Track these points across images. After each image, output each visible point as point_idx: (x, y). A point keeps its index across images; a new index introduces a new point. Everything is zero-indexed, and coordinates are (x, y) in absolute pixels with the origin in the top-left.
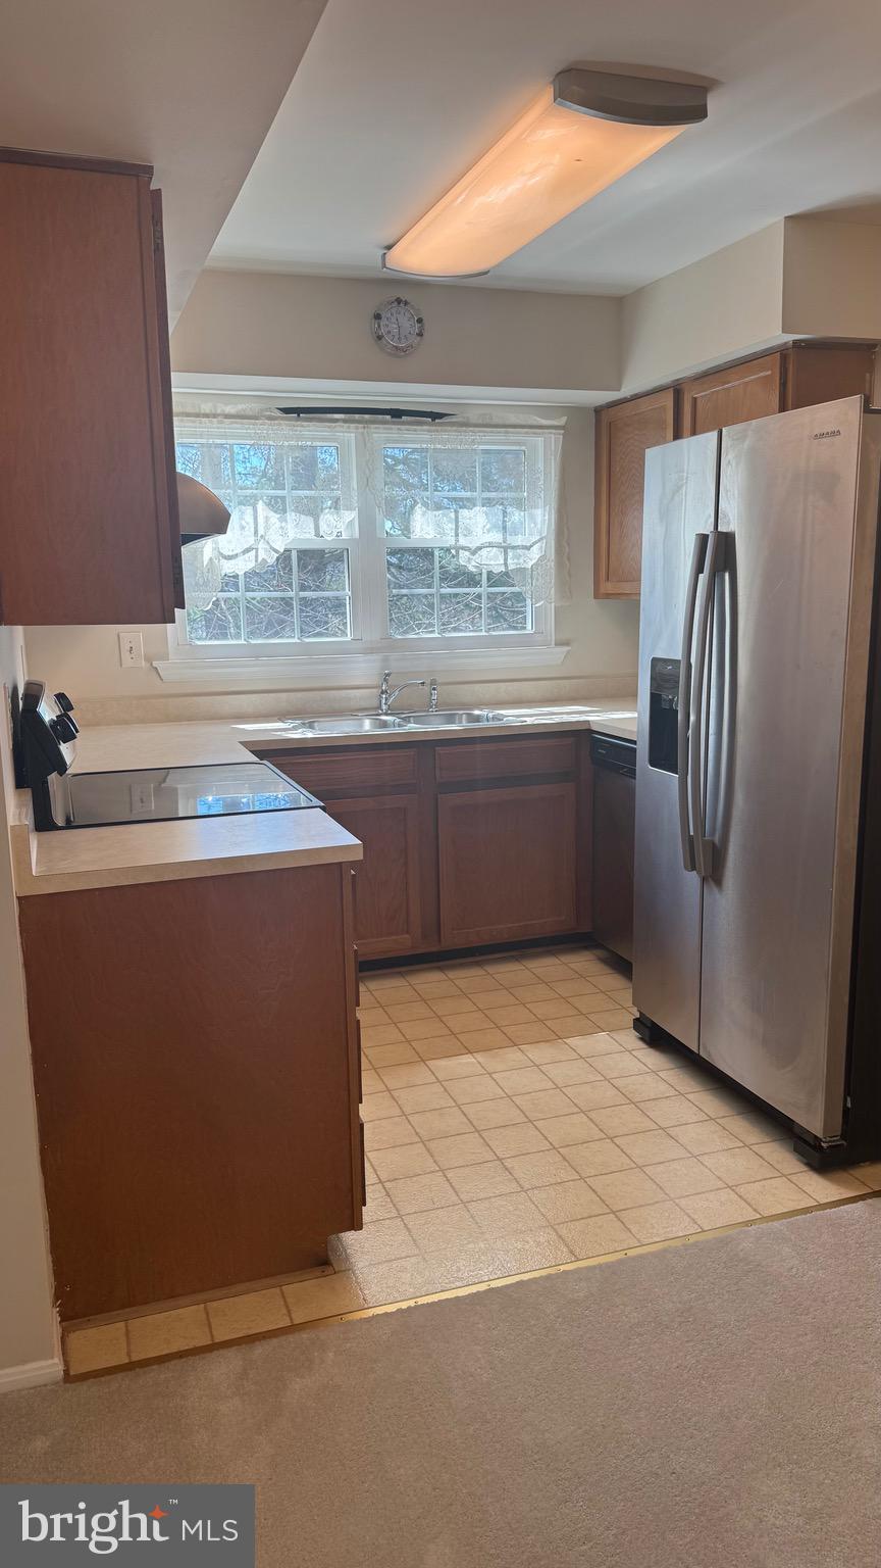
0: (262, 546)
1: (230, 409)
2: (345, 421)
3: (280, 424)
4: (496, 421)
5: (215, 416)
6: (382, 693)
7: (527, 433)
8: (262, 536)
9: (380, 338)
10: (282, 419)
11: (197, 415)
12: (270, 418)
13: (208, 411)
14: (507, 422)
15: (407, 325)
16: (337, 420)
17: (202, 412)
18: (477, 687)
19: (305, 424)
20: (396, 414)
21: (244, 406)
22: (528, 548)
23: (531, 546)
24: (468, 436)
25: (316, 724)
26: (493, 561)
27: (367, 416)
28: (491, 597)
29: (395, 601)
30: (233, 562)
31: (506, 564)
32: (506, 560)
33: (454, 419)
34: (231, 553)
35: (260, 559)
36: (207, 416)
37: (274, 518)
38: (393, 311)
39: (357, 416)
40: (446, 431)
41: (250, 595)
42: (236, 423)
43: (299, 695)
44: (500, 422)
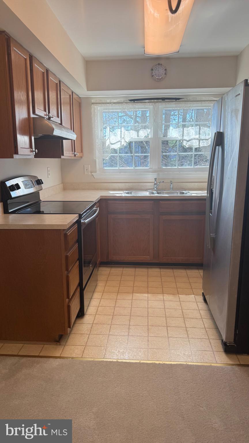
0: (123, 140)
1: (115, 101)
2: (148, 102)
3: (129, 105)
4: (198, 99)
5: (111, 103)
6: (155, 184)
7: (209, 103)
8: (123, 138)
9: (153, 76)
10: (130, 103)
11: (106, 103)
12: (126, 103)
13: (109, 102)
14: (202, 100)
15: (161, 71)
16: (146, 102)
17: (107, 102)
18: (187, 184)
19: (136, 104)
20: (163, 99)
21: (118, 100)
22: (207, 140)
23: (208, 139)
24: (189, 104)
25: (132, 193)
26: (195, 144)
27: (155, 100)
28: (195, 155)
29: (164, 157)
30: (113, 145)
31: (199, 145)
32: (199, 143)
33: (183, 100)
34: (113, 143)
35: (122, 145)
36: (108, 103)
37: (126, 132)
38: (157, 67)
39: (152, 101)
40: (181, 104)
41: (120, 155)
42: (117, 105)
43: (132, 184)
44: (200, 100)
